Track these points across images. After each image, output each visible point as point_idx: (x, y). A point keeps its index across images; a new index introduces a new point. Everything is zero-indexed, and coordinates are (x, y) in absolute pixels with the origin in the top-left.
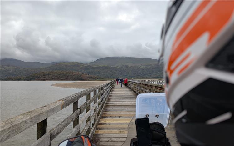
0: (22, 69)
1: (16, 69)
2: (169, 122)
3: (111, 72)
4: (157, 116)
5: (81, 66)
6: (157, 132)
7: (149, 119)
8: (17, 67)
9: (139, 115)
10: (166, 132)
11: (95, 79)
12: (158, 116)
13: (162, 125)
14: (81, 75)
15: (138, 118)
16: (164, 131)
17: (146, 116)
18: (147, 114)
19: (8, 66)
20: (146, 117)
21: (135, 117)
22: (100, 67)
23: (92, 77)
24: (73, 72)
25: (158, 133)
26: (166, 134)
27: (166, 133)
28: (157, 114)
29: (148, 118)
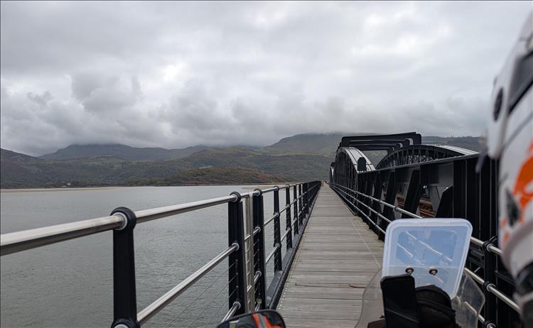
0: (134, 162)
1: (123, 163)
2: (463, 287)
3: (310, 166)
4: (434, 272)
5: (251, 156)
6: (434, 309)
7: (413, 279)
8: (123, 159)
9: (390, 268)
10: (454, 311)
11: (282, 182)
12: (436, 271)
13: (445, 293)
14: (258, 175)
15: (387, 275)
16: (451, 307)
17: (407, 271)
18: (409, 267)
19: (108, 158)
20: (405, 273)
21: (381, 273)
22: (288, 156)
23: (276, 178)
24: (243, 169)
25: (435, 311)
26: (454, 316)
27: (456, 313)
28: (432, 267)
29: (412, 275)
